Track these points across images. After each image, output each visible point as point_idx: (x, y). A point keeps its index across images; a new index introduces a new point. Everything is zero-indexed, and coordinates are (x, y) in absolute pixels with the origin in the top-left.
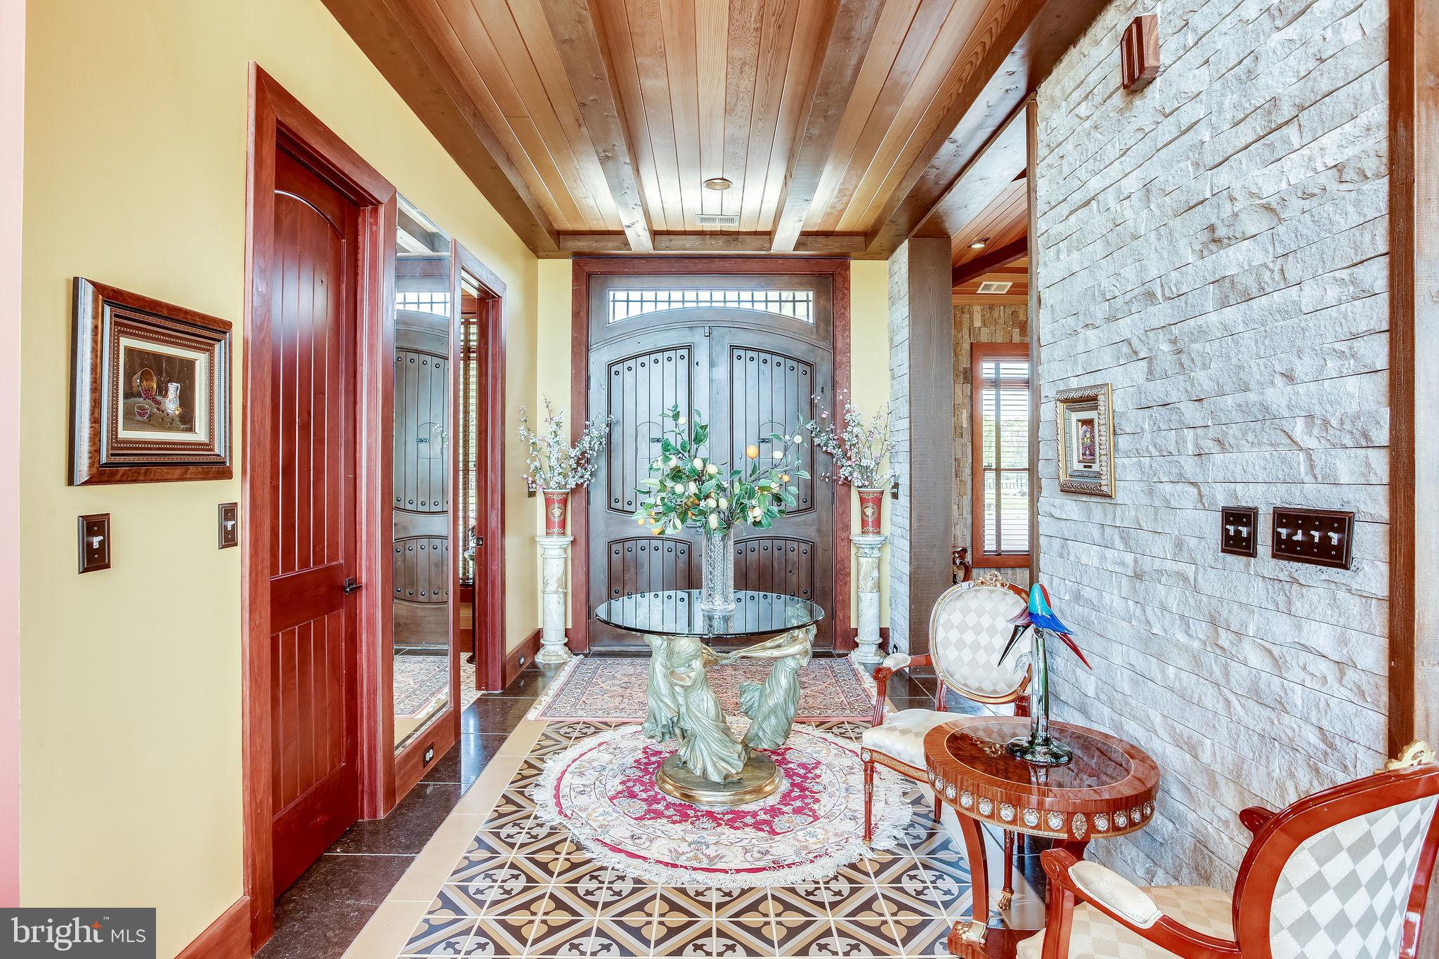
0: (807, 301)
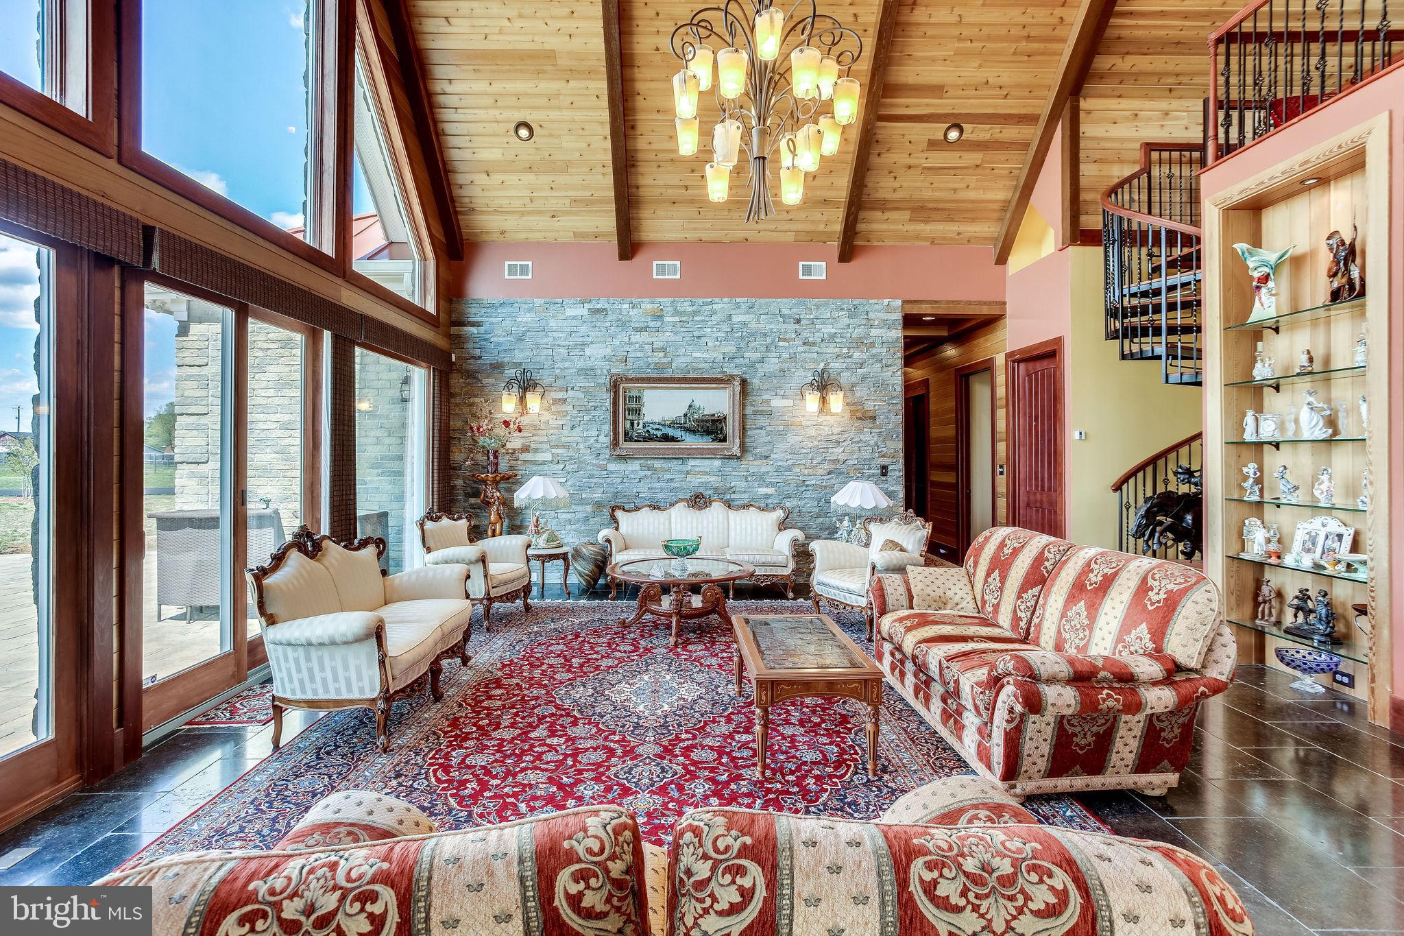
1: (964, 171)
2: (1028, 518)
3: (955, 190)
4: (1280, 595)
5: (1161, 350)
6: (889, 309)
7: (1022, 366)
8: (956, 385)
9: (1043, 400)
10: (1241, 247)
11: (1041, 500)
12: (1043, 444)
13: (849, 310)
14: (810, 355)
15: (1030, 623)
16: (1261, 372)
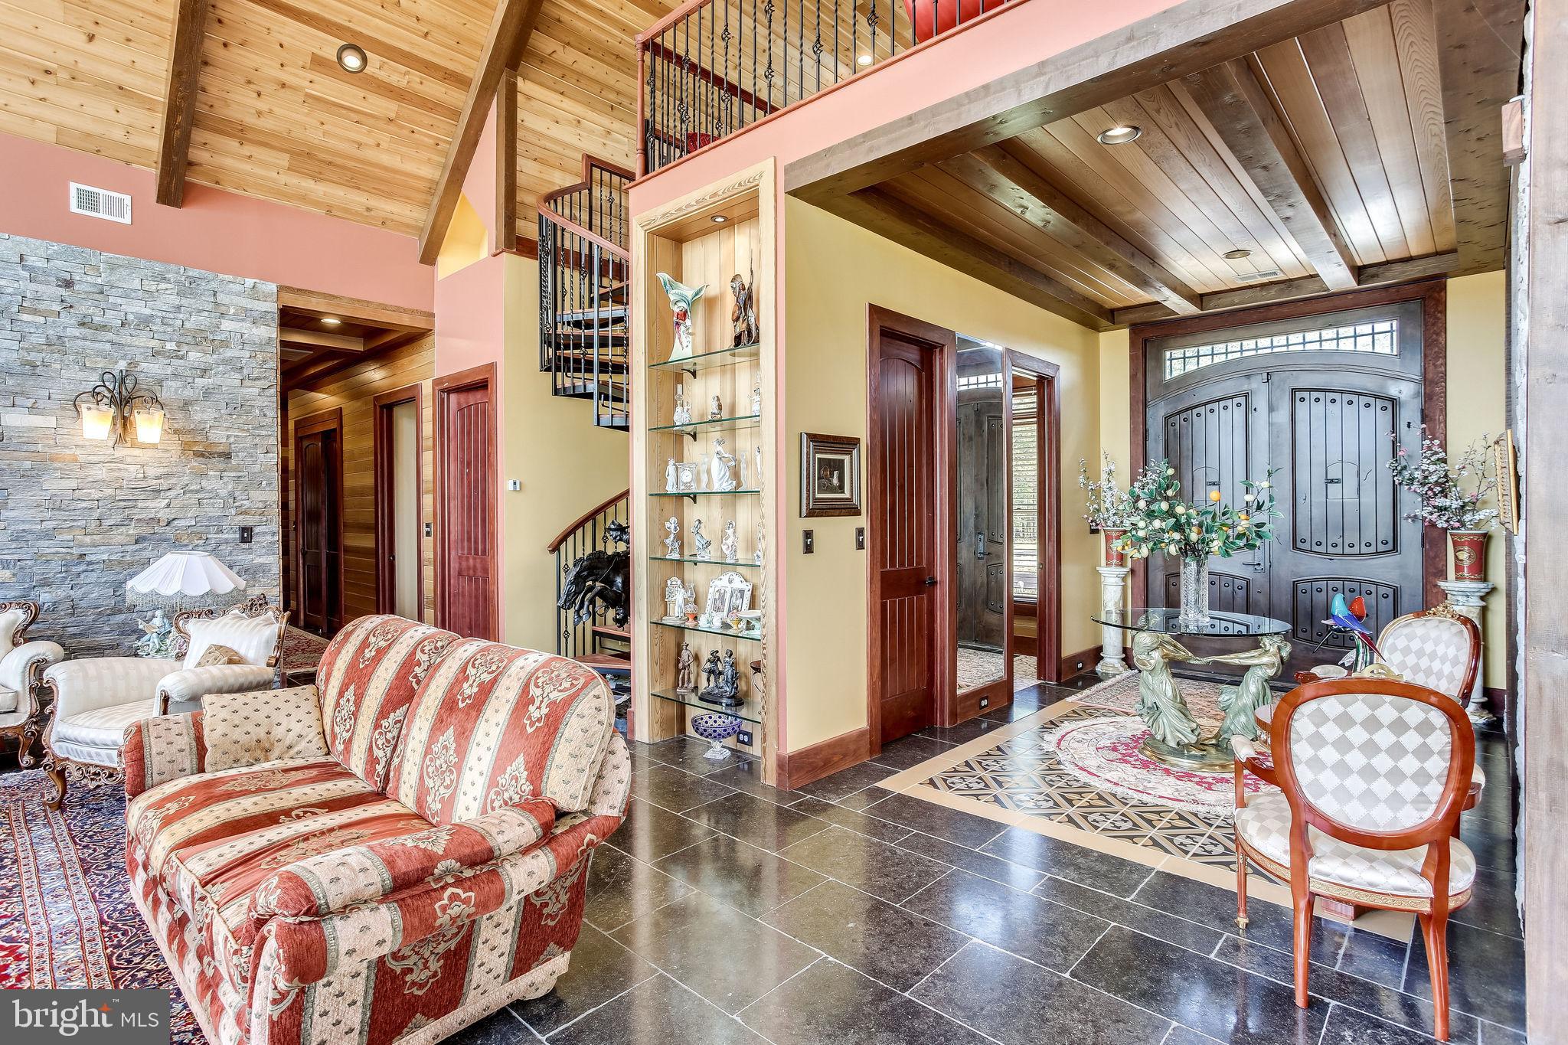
0: (1391, 331)
1: (371, 121)
2: (460, 590)
3: (360, 145)
4: (697, 658)
5: (592, 387)
6: (254, 293)
7: (453, 397)
8: (375, 419)
9: (476, 441)
10: (664, 276)
11: (475, 566)
12: (476, 497)
13: (178, 283)
14: (97, 345)
15: (390, 765)
16: (680, 417)
